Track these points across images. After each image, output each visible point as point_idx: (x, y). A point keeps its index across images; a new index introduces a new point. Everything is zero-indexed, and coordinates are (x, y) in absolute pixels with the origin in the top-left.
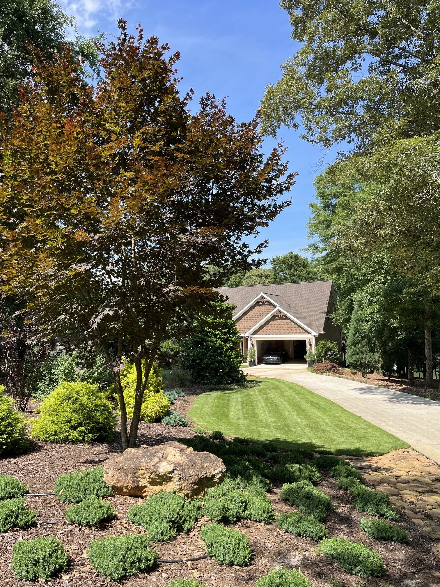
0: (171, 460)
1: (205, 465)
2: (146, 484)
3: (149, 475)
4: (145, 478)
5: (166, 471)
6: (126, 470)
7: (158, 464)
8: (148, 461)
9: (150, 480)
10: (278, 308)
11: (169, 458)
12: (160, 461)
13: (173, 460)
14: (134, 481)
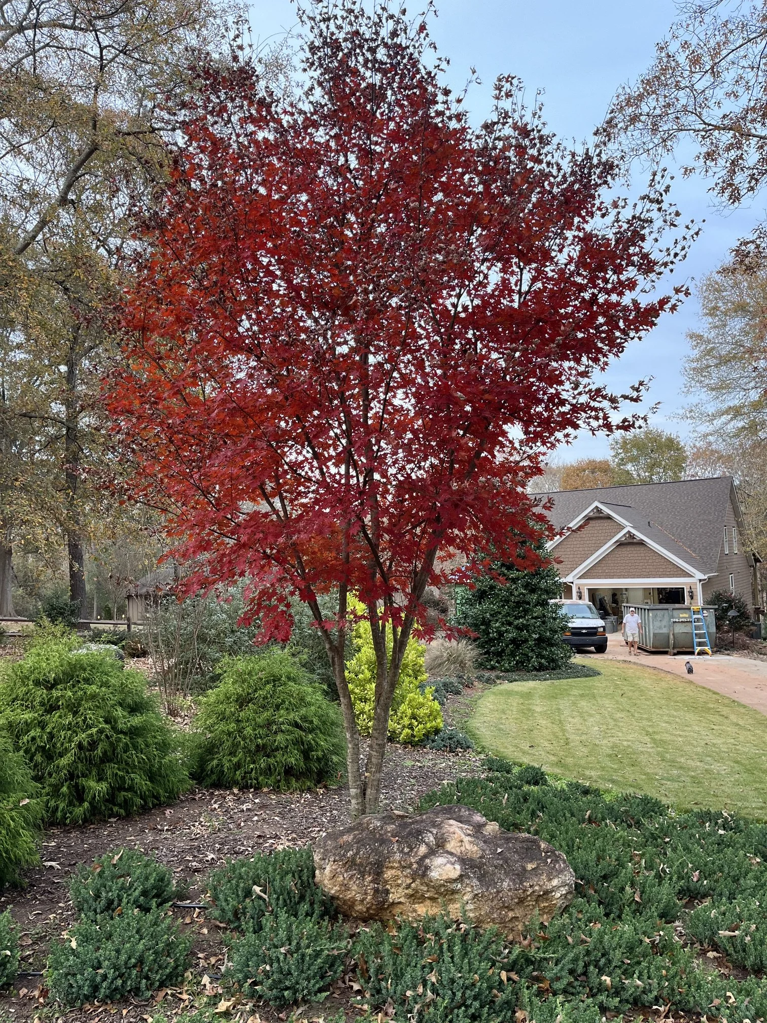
0: (453, 851)
1: (530, 866)
2: (402, 900)
3: (409, 881)
4: (399, 885)
5: (445, 877)
6: (361, 864)
7: (427, 861)
8: (406, 850)
9: (410, 891)
10: (629, 528)
11: (449, 847)
12: (432, 852)
13: (457, 851)
14: (376, 891)
